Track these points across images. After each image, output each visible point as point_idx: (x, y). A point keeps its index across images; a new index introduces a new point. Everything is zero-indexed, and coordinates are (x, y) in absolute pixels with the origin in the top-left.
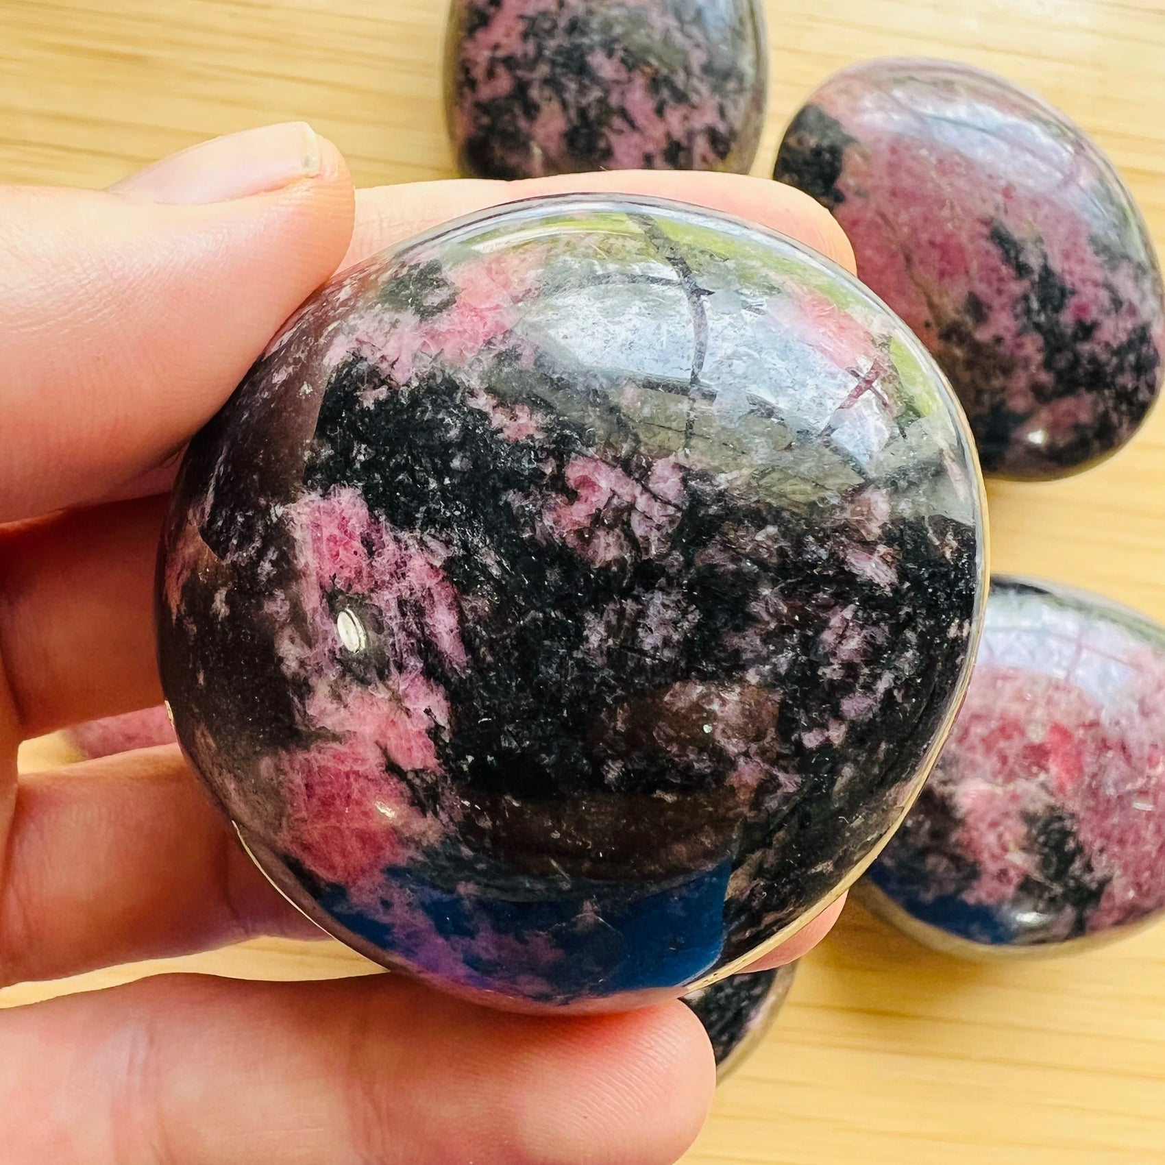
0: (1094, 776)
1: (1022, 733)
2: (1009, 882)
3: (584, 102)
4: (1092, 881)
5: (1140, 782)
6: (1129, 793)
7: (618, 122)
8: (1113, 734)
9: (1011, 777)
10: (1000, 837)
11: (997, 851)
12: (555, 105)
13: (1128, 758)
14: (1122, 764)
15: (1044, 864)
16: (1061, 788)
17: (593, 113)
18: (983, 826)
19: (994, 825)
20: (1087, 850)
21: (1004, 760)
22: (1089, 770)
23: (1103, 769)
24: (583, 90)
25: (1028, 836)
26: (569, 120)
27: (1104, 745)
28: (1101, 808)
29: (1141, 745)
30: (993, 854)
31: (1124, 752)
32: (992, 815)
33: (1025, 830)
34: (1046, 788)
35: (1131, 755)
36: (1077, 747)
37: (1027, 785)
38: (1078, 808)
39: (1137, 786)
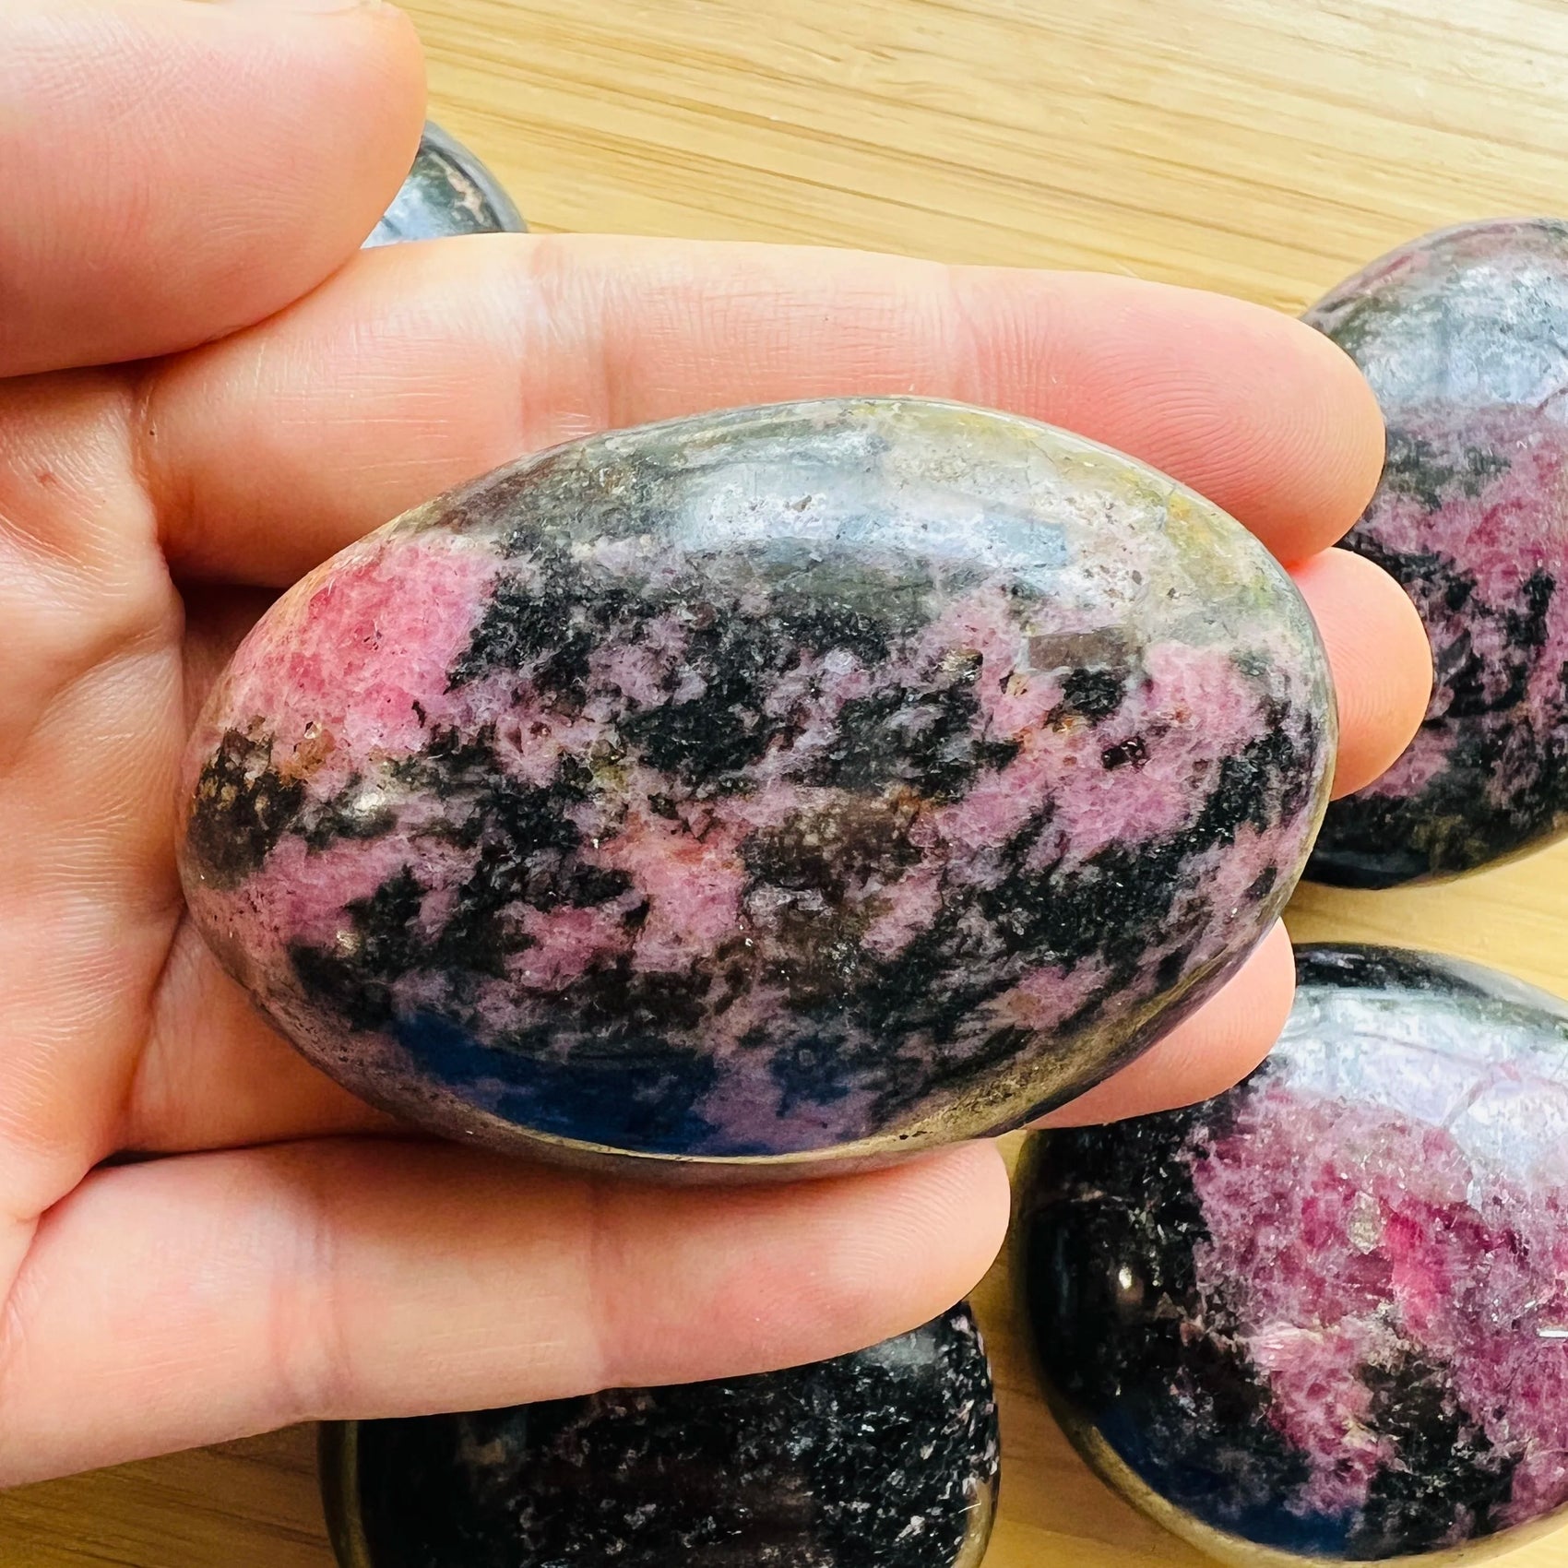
0: (1469, 1294)
1: (1343, 1239)
2: (1356, 1478)
4: (1491, 1461)
5: (1547, 1294)
6: (1532, 1314)
8: (1491, 1220)
9: (1332, 1314)
10: (1330, 1410)
11: (1329, 1435)
13: (1522, 1262)
14: (1512, 1269)
15: (1407, 1445)
16: (1418, 1323)
18: (1300, 1397)
19: (1316, 1391)
20: (1475, 1417)
21: (1317, 1287)
22: (1459, 1287)
23: (1483, 1282)
25: (1374, 1405)
27: (1479, 1245)
28: (1488, 1346)
29: (1540, 1234)
30: (1322, 1440)
31: (1514, 1249)
32: (1311, 1379)
33: (1368, 1395)
34: (1394, 1326)
35: (1526, 1251)
36: (1434, 1251)
37: (1360, 1323)
38: (1449, 1350)
39: (1543, 1301)
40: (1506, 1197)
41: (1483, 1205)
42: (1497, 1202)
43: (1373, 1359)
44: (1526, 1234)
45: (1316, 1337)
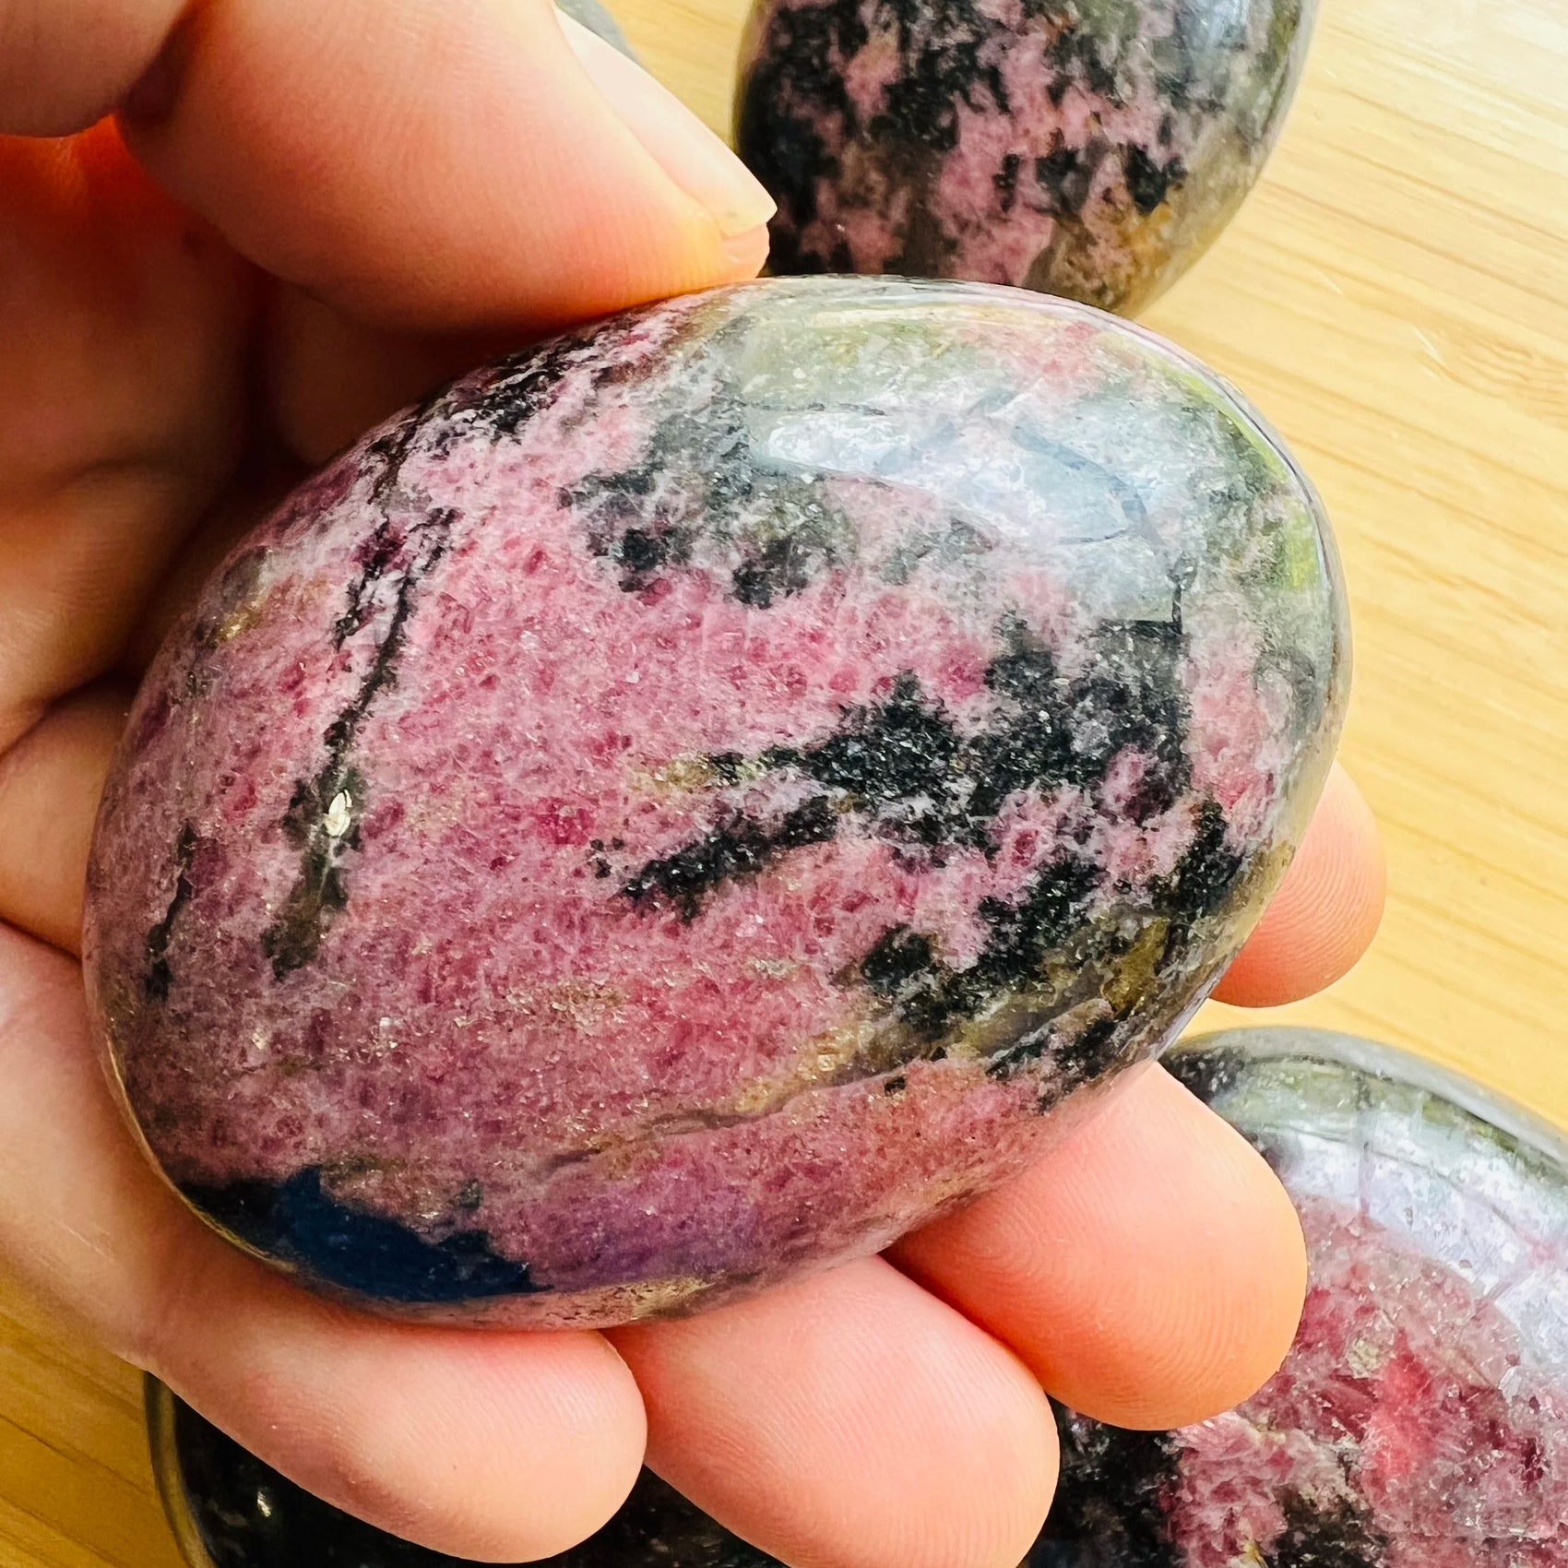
0: (1448, 1483)
1: (1336, 1349)
3: (937, 44)
5: (1542, 1531)
6: (1513, 1541)
7: (981, 92)
8: (1517, 1419)
9: (1288, 1419)
10: (1231, 1521)
11: (1218, 1545)
12: (891, 38)
13: (1532, 1478)
14: (1515, 1482)
16: (1378, 1481)
17: (945, 65)
18: (1205, 1488)
19: (1225, 1492)
22: (1444, 1467)
23: (1472, 1477)
24: (940, 25)
25: (1283, 1542)
26: (906, 68)
27: (1491, 1434)
28: (1448, 1547)
30: (1207, 1547)
31: (1528, 1463)
32: (1227, 1475)
33: (1281, 1527)
34: (1348, 1469)
35: (1540, 1472)
36: (1435, 1415)
37: (1311, 1446)
38: (1398, 1528)
39: (1534, 1536)
40: (1546, 1405)
41: (1516, 1399)
42: (1534, 1403)
43: (1307, 1492)
44: (1550, 1454)
45: (1256, 1436)
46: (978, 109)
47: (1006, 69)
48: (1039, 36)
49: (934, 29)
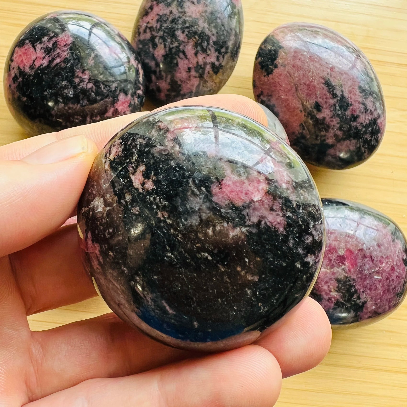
0: (361, 266)
1: (337, 252)
2: (332, 302)
3: (171, 46)
4: (360, 302)
6: (373, 272)
7: (181, 55)
8: (368, 253)
9: (333, 266)
10: (329, 286)
11: (328, 292)
12: (162, 46)
13: (373, 261)
14: (371, 263)
15: (344, 296)
16: (350, 271)
17: (174, 50)
18: (323, 283)
19: (326, 282)
20: (358, 292)
21: (330, 260)
22: (359, 264)
23: (364, 264)
25: (338, 287)
26: (166, 52)
27: (364, 257)
28: (363, 277)
29: (377, 257)
30: (326, 292)
31: (371, 259)
32: (326, 279)
33: (337, 284)
34: (344, 271)
35: (374, 260)
36: (355, 257)
37: (338, 269)
38: (355, 277)
39: (376, 270)
40: (371, 249)
41: (367, 249)
42: (369, 249)
43: (339, 277)
44: (374, 256)
45: (328, 271)
46: (181, 59)
47: (186, 50)
48: (191, 43)
49: (171, 43)
